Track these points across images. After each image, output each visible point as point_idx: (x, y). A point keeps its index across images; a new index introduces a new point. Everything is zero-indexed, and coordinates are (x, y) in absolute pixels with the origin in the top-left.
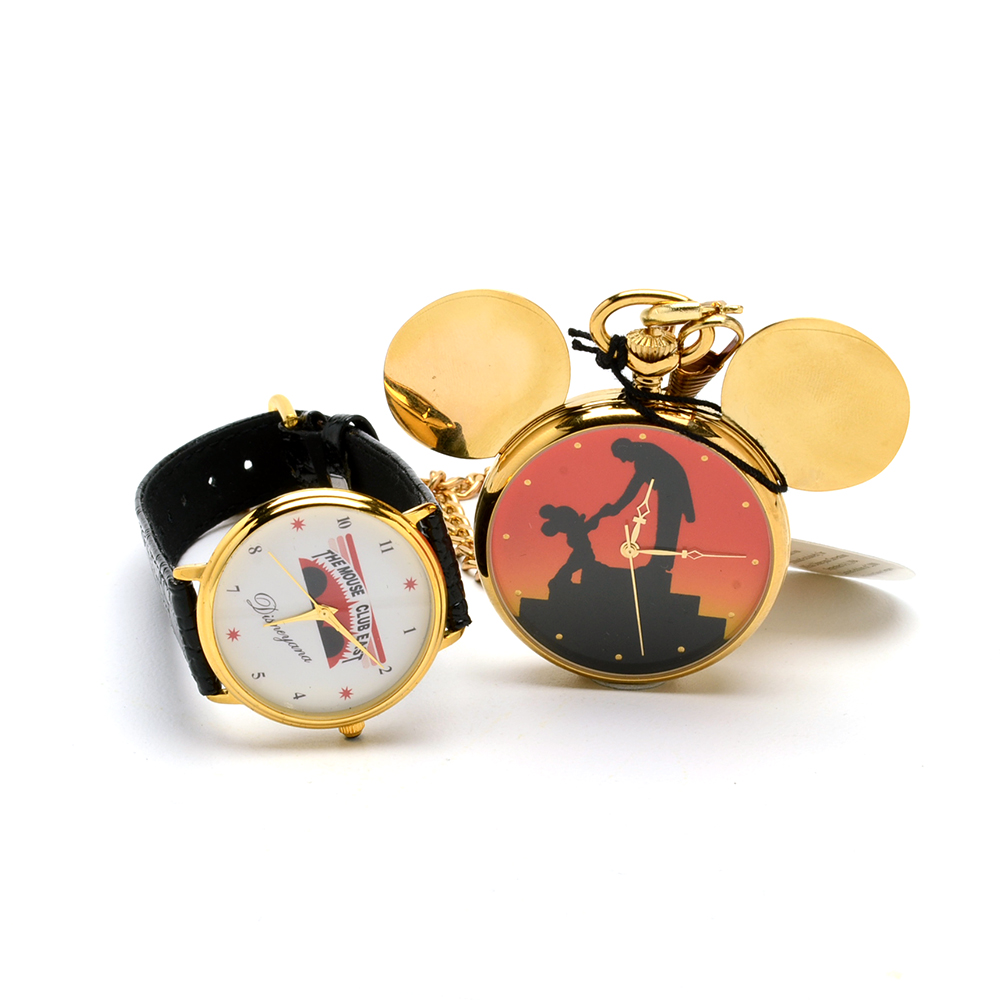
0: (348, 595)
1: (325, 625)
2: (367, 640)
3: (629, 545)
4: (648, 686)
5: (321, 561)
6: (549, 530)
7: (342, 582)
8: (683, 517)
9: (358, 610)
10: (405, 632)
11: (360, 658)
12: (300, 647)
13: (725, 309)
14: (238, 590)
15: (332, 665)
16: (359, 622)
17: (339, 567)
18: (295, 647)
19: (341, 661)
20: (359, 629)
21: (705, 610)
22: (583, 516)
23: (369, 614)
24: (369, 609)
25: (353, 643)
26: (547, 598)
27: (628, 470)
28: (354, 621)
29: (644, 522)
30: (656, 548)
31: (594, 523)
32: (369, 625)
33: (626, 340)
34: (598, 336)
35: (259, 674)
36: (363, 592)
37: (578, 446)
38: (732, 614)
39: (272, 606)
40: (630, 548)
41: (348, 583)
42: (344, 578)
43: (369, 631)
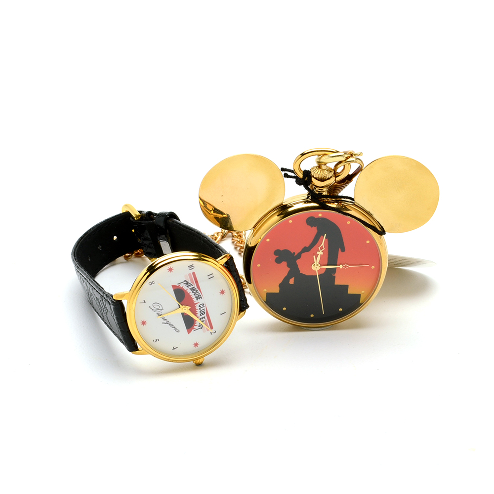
0: (195, 300)
1: (185, 315)
2: (204, 319)
3: (316, 265)
4: (326, 328)
5: (181, 285)
6: (278, 261)
7: (192, 294)
8: (340, 249)
9: (199, 306)
10: (221, 314)
11: (201, 328)
12: (174, 326)
13: (355, 155)
14: (145, 302)
15: (189, 332)
16: (200, 312)
17: (190, 287)
18: (172, 326)
19: (193, 330)
20: (201, 315)
21: (350, 291)
22: (294, 253)
23: (205, 308)
24: (205, 305)
25: (198, 322)
26: (278, 292)
27: (314, 231)
28: (198, 311)
29: (322, 253)
30: (328, 265)
31: (299, 256)
32: (205, 313)
33: (311, 172)
34: (297, 171)
35: (156, 340)
36: (201, 298)
37: (291, 221)
38: (363, 292)
39: (161, 308)
40: (316, 266)
41: (194, 295)
42: (193, 292)
43: (205, 315)
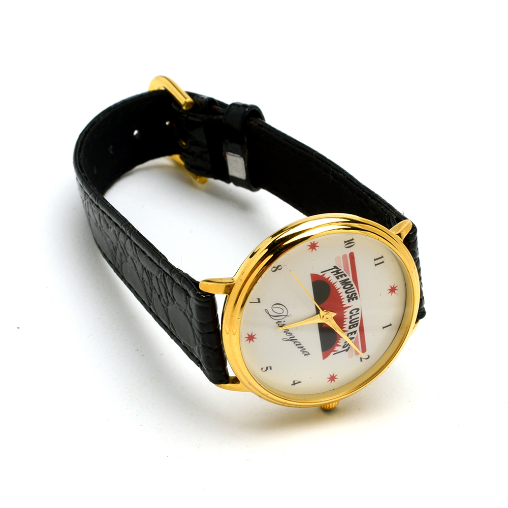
0: (345, 301)
1: (323, 326)
5: (327, 275)
7: (342, 291)
9: (351, 313)
10: (384, 328)
11: (347, 350)
12: (302, 345)
14: (259, 302)
16: (350, 322)
17: (341, 279)
18: (298, 345)
19: (332, 353)
20: (350, 328)
23: (359, 316)
24: (359, 312)
25: (344, 338)
35: (267, 368)
39: (285, 313)
41: (346, 292)
42: (344, 288)
43: (357, 329)
